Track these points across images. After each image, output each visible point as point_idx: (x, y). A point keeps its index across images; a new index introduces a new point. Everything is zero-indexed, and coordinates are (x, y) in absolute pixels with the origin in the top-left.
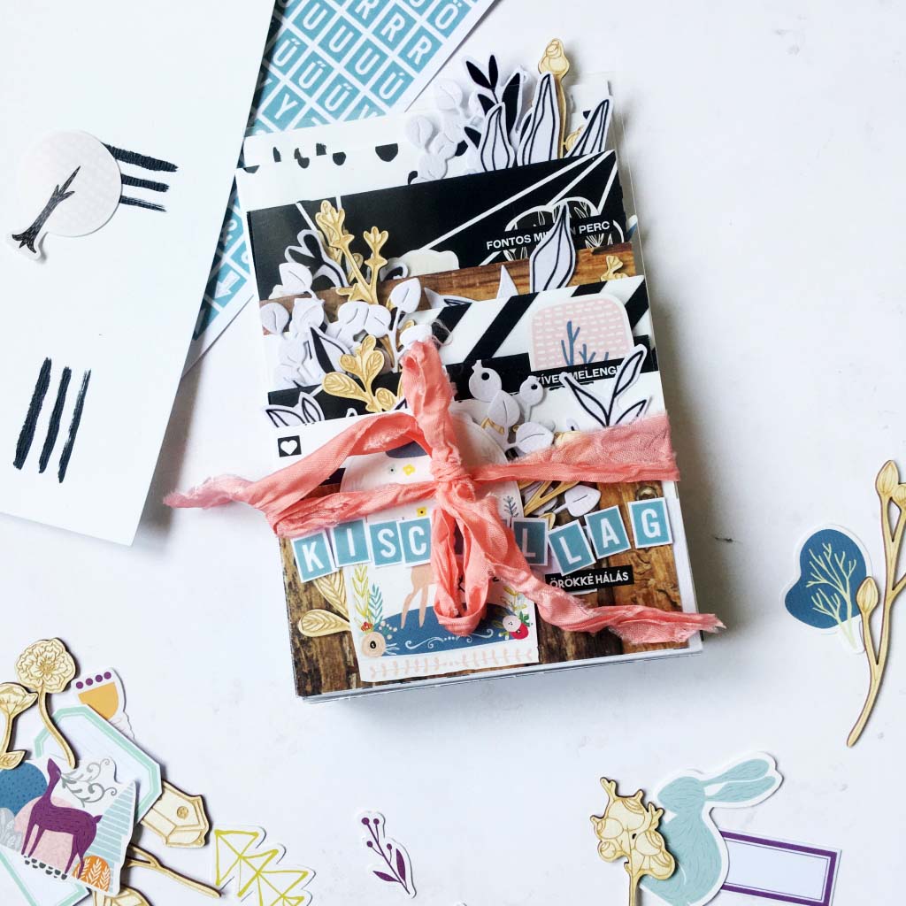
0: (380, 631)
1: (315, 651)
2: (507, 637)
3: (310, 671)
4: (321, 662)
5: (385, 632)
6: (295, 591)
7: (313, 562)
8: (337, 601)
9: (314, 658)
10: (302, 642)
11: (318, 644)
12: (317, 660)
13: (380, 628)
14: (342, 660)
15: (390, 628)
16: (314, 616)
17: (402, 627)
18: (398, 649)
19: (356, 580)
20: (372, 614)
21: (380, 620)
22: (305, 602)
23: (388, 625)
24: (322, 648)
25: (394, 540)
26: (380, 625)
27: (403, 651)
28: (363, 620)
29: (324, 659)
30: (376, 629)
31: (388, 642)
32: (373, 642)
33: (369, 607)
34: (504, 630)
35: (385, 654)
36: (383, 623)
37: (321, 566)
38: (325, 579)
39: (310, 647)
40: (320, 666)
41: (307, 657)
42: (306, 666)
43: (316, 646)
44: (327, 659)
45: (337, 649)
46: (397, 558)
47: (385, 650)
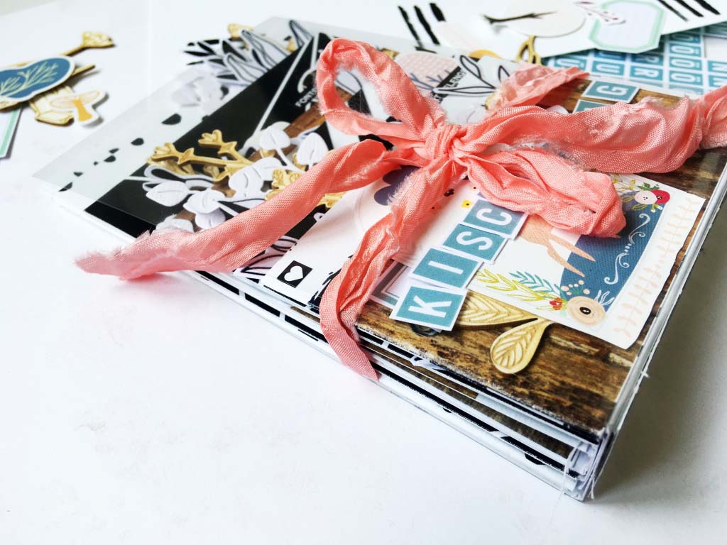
0: (573, 296)
1: (546, 377)
2: (659, 207)
3: (572, 399)
4: (568, 380)
5: (578, 292)
6: (453, 354)
7: (436, 309)
8: (501, 316)
9: (557, 384)
10: (524, 385)
11: (540, 370)
12: (563, 383)
13: (569, 294)
14: (581, 357)
15: (576, 285)
16: (502, 348)
17: (583, 276)
18: (608, 292)
19: (493, 285)
20: (547, 291)
21: (559, 289)
22: (476, 352)
23: (571, 286)
24: (550, 369)
25: (477, 234)
26: (565, 293)
27: (615, 291)
28: (547, 302)
29: (565, 375)
30: (568, 298)
31: (592, 296)
32: (582, 309)
33: (534, 290)
34: (650, 206)
35: (606, 308)
36: (565, 288)
37: (447, 304)
38: (466, 312)
39: (538, 380)
40: (574, 384)
41: (548, 391)
42: (562, 399)
43: (541, 373)
44: (568, 372)
45: (563, 355)
46: (497, 241)
47: (601, 305)
